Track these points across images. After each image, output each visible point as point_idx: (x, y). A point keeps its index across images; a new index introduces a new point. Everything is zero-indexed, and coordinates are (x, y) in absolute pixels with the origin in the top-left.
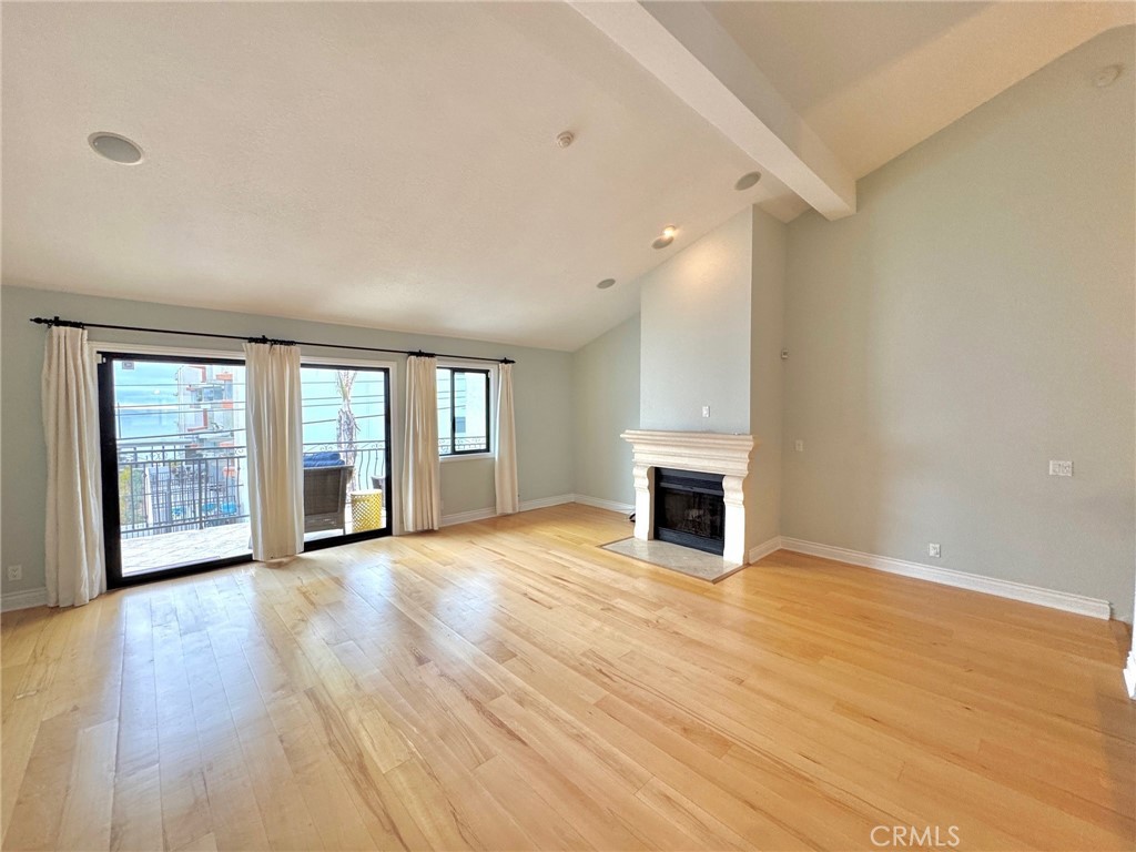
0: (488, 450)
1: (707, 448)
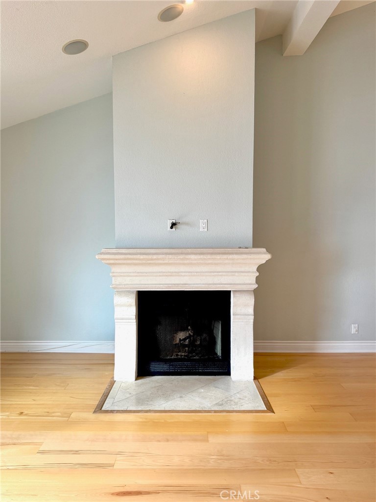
1: (212, 264)
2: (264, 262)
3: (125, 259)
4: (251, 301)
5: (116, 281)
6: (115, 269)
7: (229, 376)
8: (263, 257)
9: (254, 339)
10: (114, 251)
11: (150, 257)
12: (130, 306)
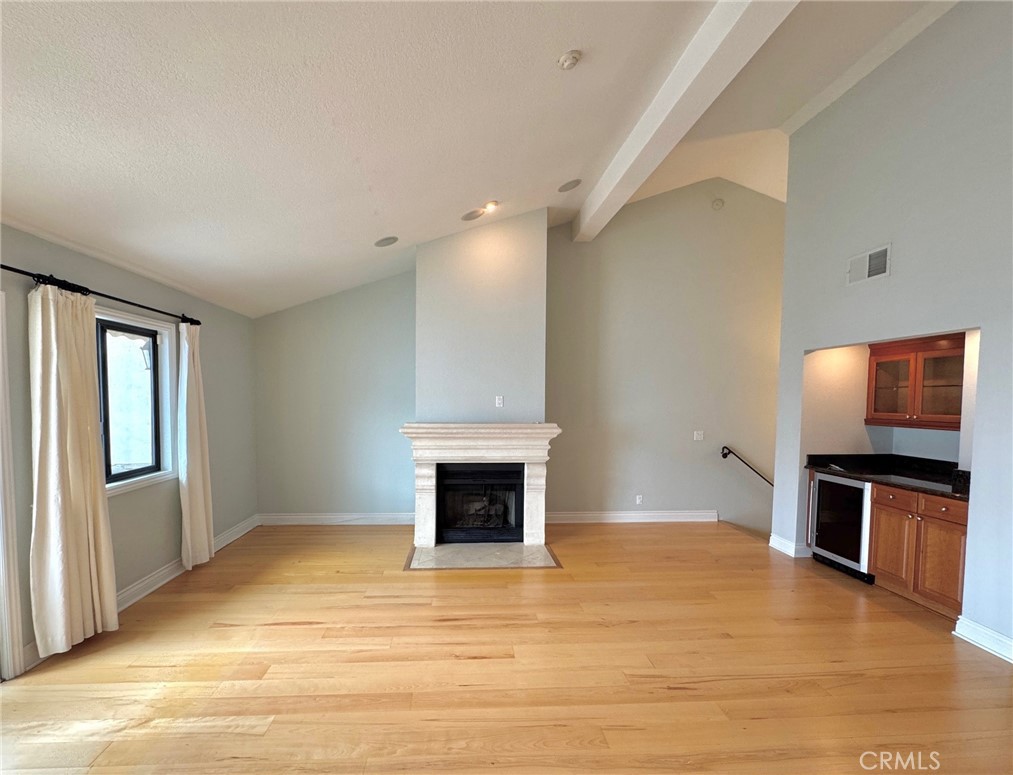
0: (157, 466)
1: (507, 438)
2: (555, 436)
3: (426, 433)
4: (543, 471)
5: (417, 454)
6: (417, 443)
7: (521, 544)
8: (554, 431)
9: (546, 511)
10: (416, 425)
11: (450, 431)
12: (431, 477)
